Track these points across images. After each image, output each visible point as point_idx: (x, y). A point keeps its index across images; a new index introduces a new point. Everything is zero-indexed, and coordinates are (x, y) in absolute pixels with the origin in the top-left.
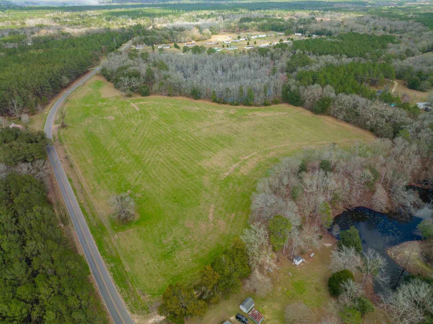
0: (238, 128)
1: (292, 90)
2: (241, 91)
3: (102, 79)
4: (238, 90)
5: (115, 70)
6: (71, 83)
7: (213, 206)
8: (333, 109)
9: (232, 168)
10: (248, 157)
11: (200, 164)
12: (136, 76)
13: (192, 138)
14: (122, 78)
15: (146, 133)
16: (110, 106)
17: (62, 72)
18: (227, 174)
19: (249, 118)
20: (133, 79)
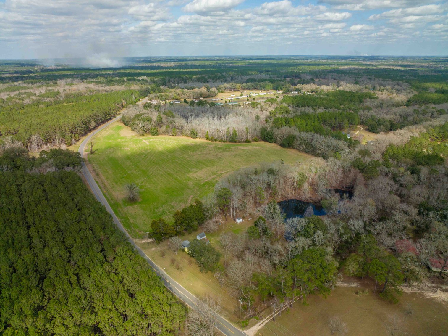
0: (221, 156)
1: (268, 130)
2: (228, 131)
3: (122, 125)
4: (226, 131)
5: (132, 117)
6: (97, 126)
7: (192, 196)
8: (296, 143)
9: (210, 178)
10: (224, 172)
11: (188, 175)
12: (148, 121)
13: (185, 161)
14: (137, 122)
15: (152, 158)
16: (127, 142)
17: (90, 117)
18: (206, 181)
19: (231, 150)
20: (146, 123)
